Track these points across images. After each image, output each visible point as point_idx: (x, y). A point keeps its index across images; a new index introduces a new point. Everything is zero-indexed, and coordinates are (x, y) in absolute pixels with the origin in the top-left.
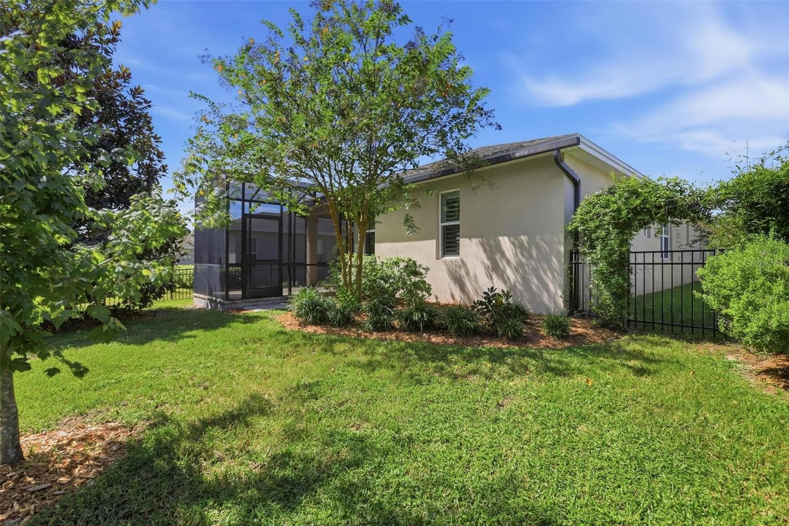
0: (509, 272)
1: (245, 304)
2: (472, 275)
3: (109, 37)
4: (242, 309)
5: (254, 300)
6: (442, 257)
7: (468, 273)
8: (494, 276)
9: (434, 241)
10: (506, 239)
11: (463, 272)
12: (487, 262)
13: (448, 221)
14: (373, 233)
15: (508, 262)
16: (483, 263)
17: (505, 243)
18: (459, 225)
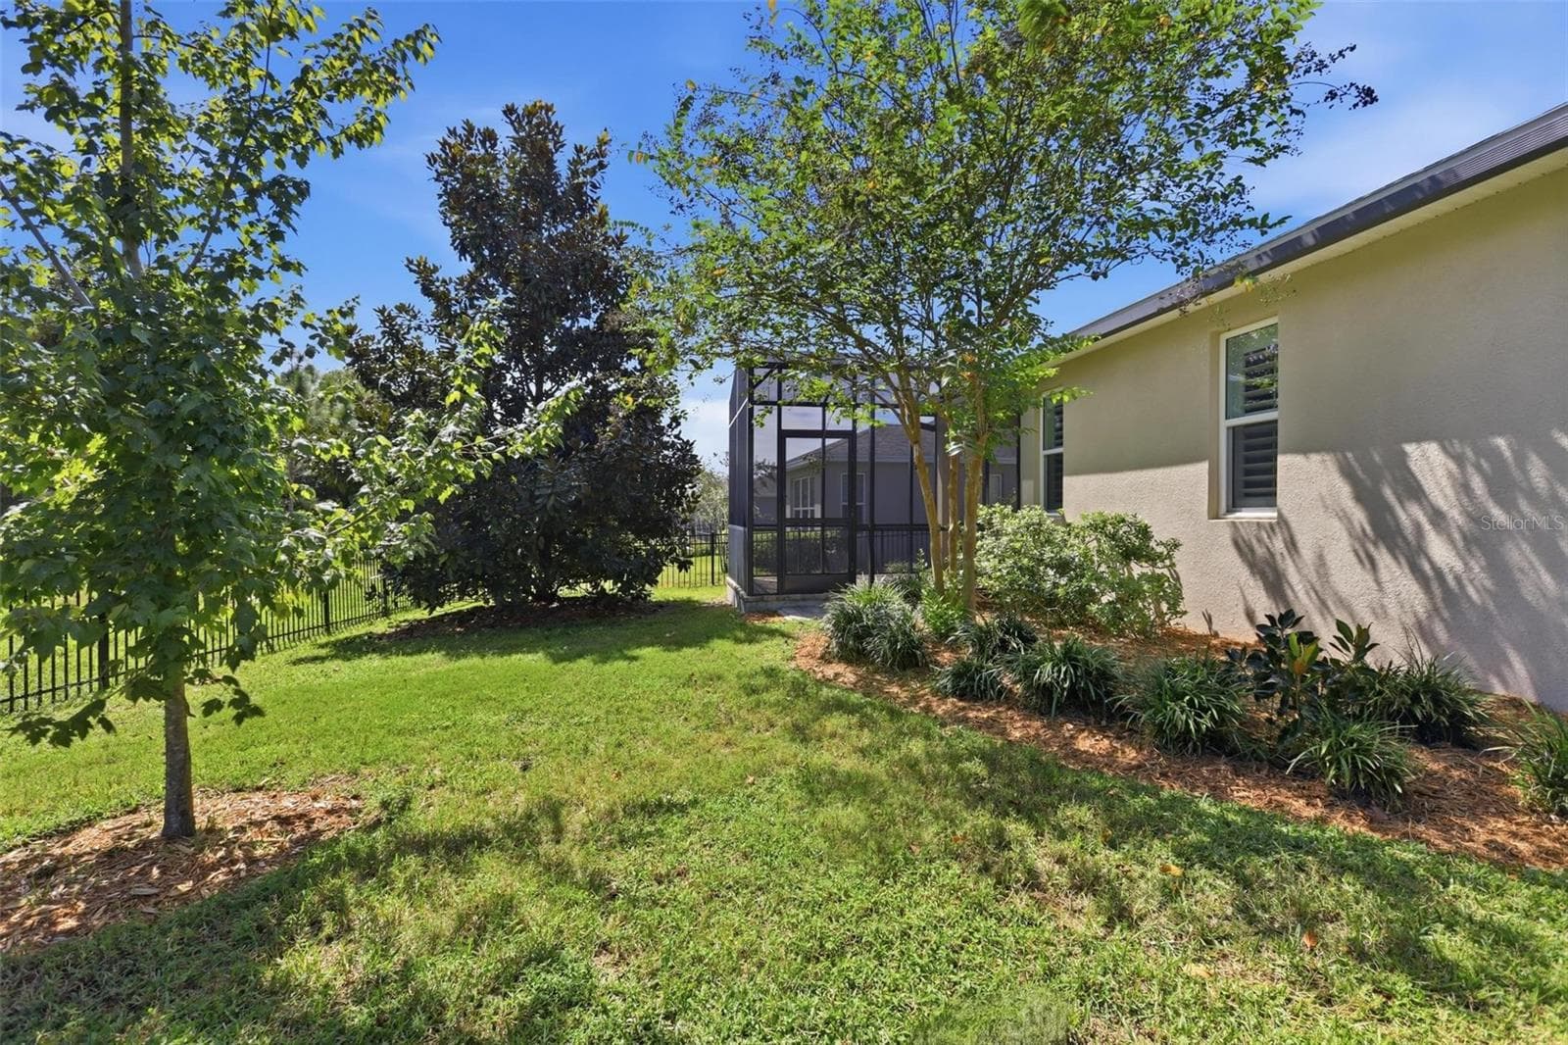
0: (1440, 551)
1: (781, 603)
2: (1307, 553)
3: (594, 162)
4: (774, 613)
5: (798, 596)
6: (1229, 511)
7: (1292, 545)
8: (1383, 558)
9: (1204, 467)
10: (1432, 449)
11: (1278, 545)
12: (1359, 516)
13: (1249, 411)
14: (1060, 455)
15: (1437, 517)
16: (1345, 518)
17: (1429, 461)
18: (1275, 422)
